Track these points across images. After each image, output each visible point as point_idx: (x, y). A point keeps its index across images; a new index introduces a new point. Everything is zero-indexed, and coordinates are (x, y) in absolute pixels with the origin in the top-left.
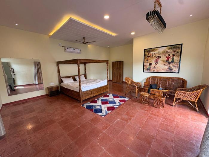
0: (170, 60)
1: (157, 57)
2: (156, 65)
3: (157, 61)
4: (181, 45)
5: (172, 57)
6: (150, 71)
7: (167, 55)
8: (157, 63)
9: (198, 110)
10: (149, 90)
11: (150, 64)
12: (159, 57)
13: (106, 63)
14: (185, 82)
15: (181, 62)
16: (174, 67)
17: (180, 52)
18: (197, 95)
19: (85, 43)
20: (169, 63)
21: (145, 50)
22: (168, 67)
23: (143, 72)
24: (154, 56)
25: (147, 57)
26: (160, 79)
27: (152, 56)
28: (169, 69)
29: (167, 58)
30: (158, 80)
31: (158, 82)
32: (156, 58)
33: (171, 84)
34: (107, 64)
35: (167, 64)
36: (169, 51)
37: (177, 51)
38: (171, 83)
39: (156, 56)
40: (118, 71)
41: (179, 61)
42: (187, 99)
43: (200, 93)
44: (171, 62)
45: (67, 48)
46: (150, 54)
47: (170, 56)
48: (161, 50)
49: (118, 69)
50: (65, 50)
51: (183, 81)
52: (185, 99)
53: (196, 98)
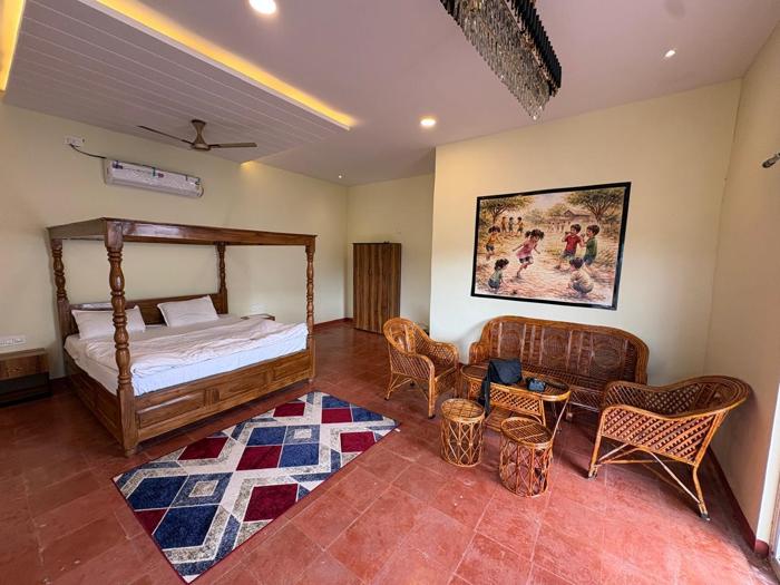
0: (581, 251)
1: (528, 234)
2: (525, 267)
3: (529, 252)
4: (623, 189)
5: (586, 238)
6: (499, 293)
7: (568, 228)
8: (527, 259)
9: (703, 508)
10: (483, 387)
11: (501, 264)
12: (537, 235)
13: (304, 247)
14: (643, 350)
15: (624, 259)
16: (597, 281)
17: (620, 219)
18: (699, 434)
19: (201, 146)
20: (577, 264)
21: (479, 199)
22: (572, 280)
23: (473, 294)
24: (515, 230)
25: (490, 231)
26: (539, 331)
27: (506, 228)
28: (577, 287)
29: (566, 240)
30: (529, 333)
31: (532, 344)
32: (524, 240)
33: (582, 356)
34: (307, 251)
35: (566, 266)
36: (576, 209)
37: (608, 212)
38: (583, 350)
39: (525, 230)
40: (378, 282)
41: (616, 256)
42: (653, 449)
43: (717, 423)
44: (586, 258)
45: (117, 167)
46: (500, 219)
47: (579, 235)
48: (543, 205)
49: (378, 274)
50: (106, 173)
51: (630, 345)
52: (643, 448)
53: (698, 447)
